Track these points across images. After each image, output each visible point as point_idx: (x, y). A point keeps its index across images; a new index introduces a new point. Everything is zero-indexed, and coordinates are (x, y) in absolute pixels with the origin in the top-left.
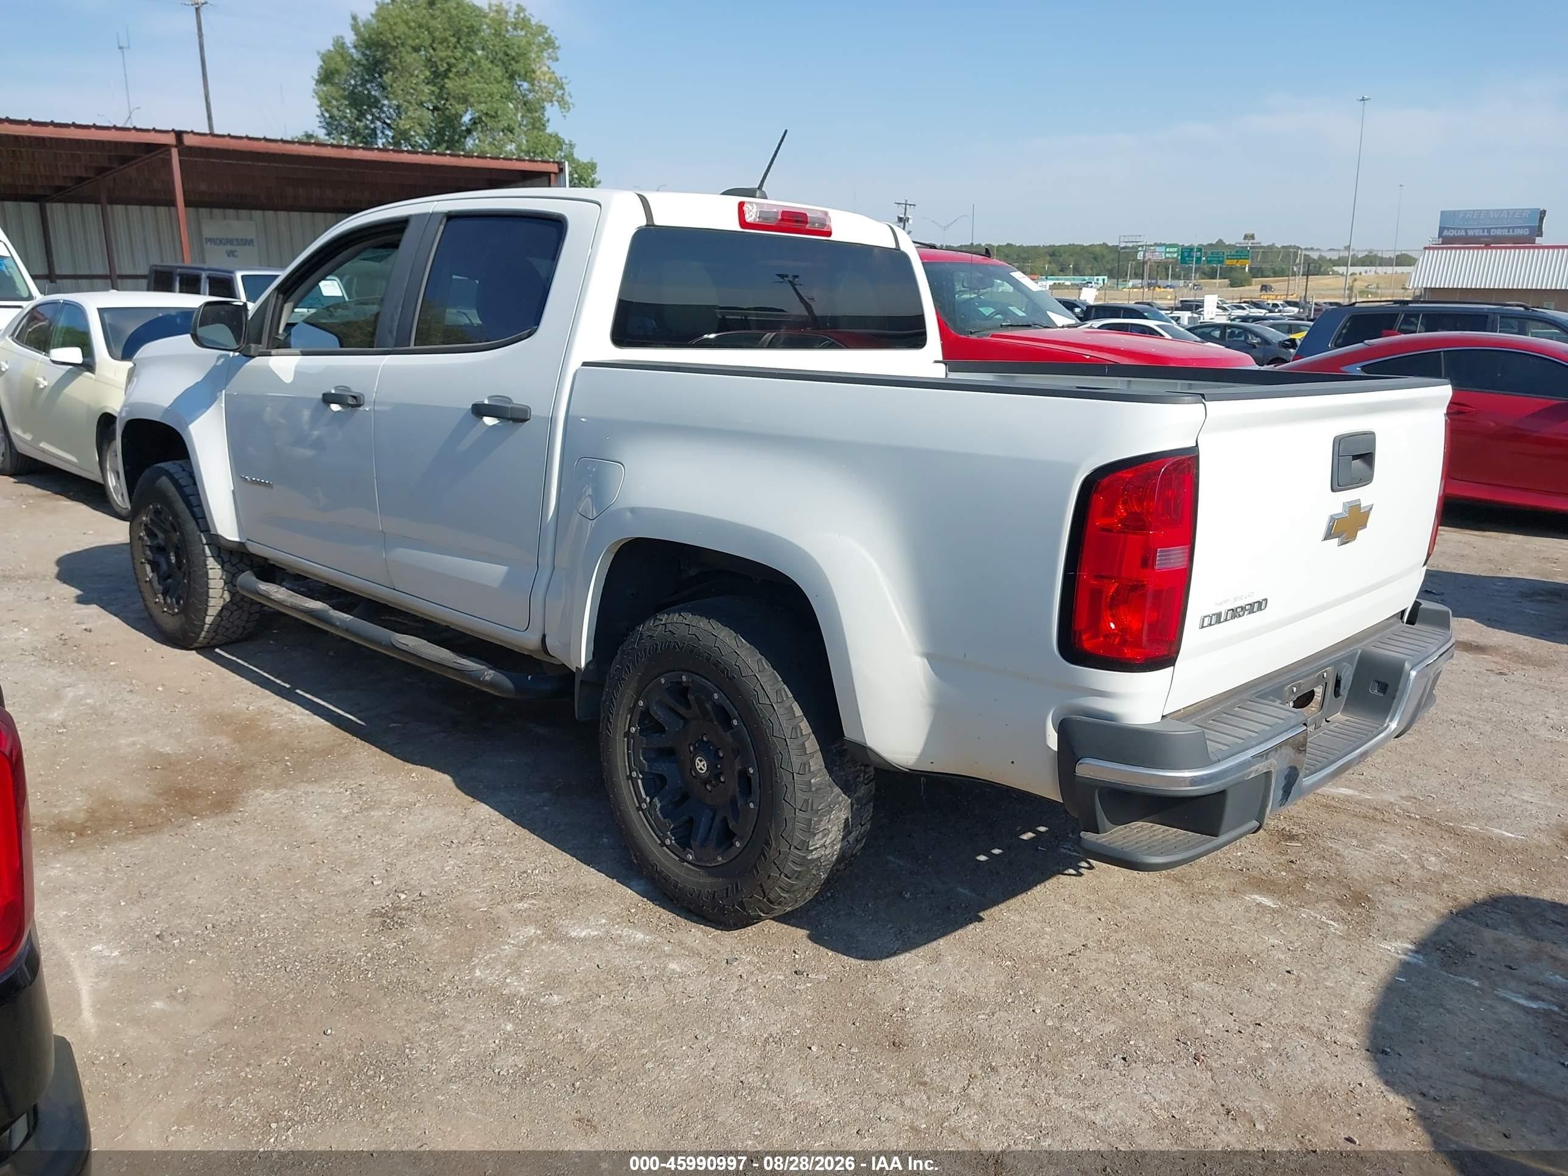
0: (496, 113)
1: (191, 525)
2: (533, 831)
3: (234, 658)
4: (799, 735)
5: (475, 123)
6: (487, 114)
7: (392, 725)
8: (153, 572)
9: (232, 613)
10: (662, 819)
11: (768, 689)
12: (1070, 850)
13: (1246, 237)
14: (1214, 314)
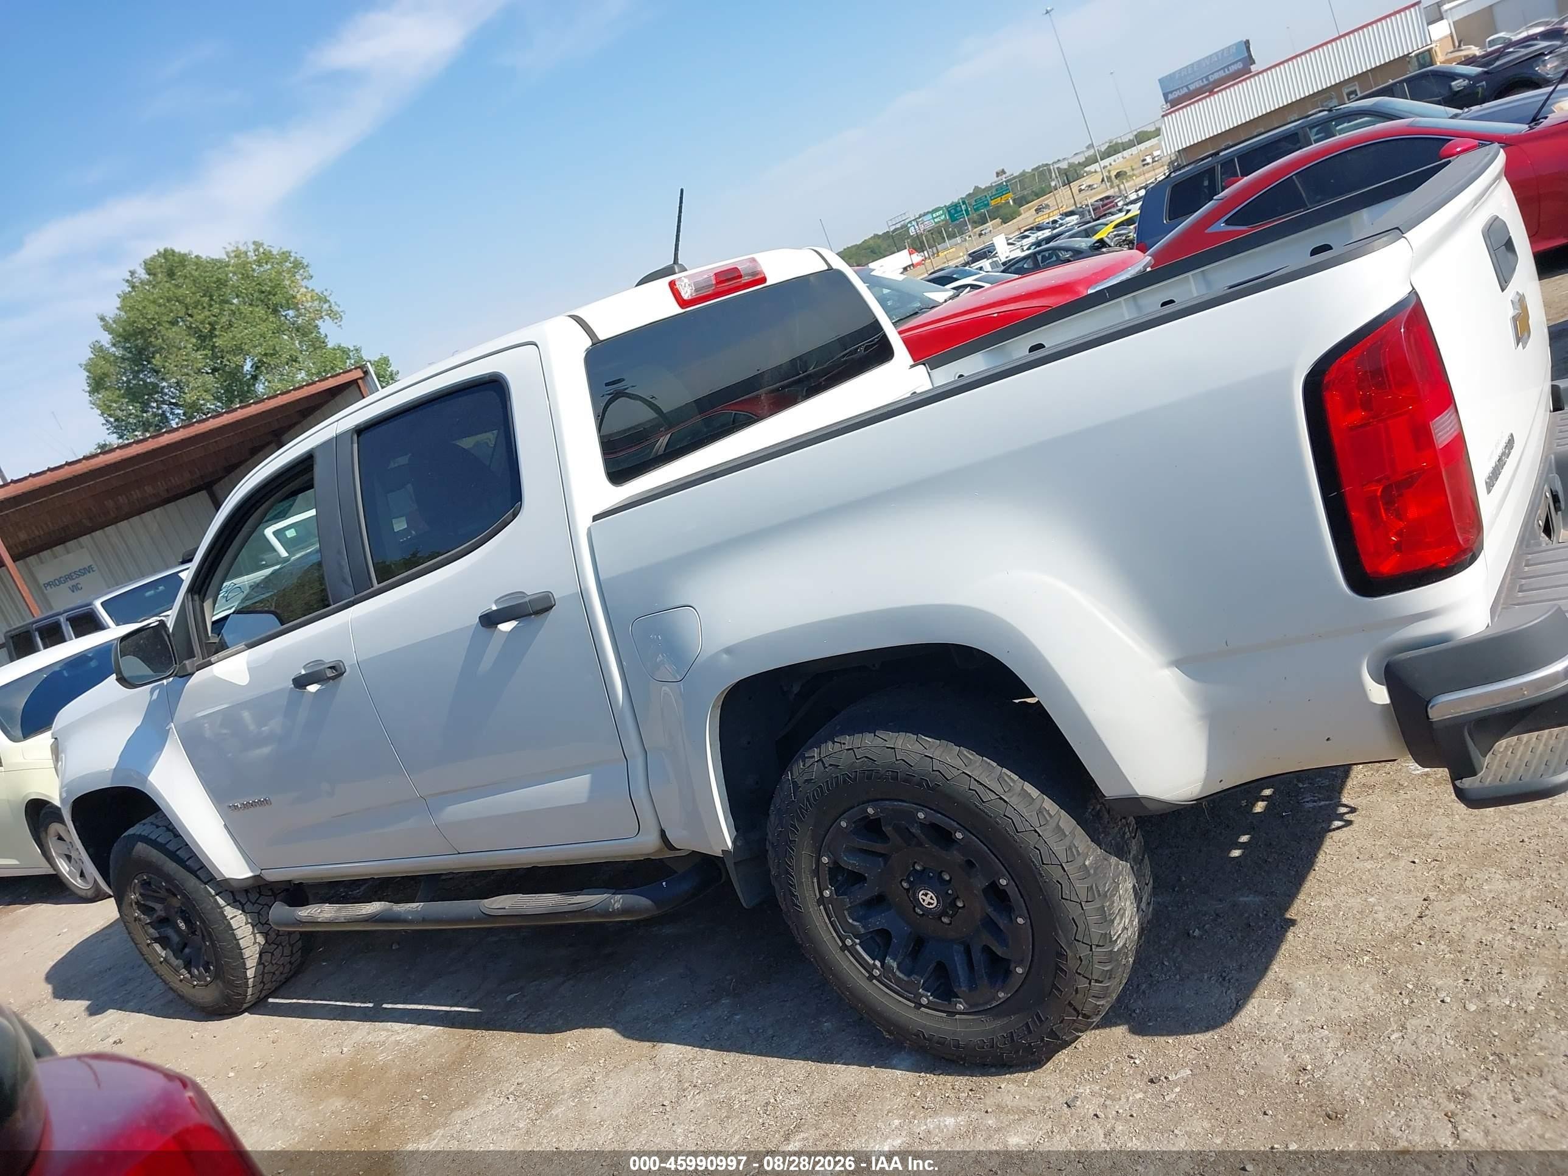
0: (274, 349)
1: (192, 882)
2: (742, 1050)
3: (294, 1001)
4: (1048, 818)
5: (257, 368)
6: (266, 355)
7: (509, 998)
8: (164, 948)
9: (273, 954)
10: (905, 978)
11: (987, 782)
12: (1315, 801)
13: (998, 174)
14: (1008, 251)
